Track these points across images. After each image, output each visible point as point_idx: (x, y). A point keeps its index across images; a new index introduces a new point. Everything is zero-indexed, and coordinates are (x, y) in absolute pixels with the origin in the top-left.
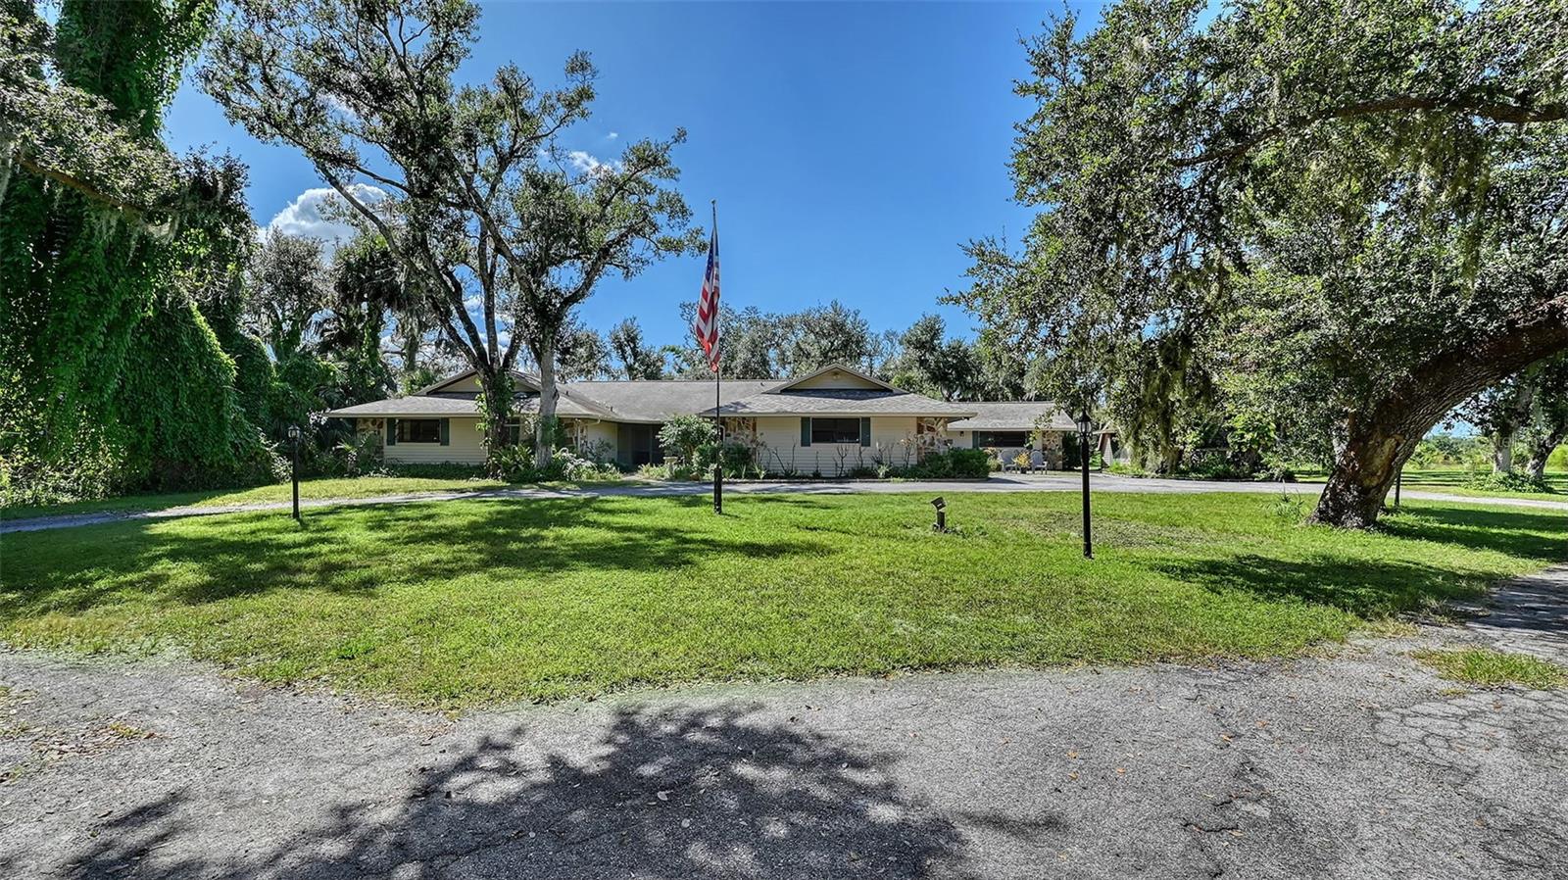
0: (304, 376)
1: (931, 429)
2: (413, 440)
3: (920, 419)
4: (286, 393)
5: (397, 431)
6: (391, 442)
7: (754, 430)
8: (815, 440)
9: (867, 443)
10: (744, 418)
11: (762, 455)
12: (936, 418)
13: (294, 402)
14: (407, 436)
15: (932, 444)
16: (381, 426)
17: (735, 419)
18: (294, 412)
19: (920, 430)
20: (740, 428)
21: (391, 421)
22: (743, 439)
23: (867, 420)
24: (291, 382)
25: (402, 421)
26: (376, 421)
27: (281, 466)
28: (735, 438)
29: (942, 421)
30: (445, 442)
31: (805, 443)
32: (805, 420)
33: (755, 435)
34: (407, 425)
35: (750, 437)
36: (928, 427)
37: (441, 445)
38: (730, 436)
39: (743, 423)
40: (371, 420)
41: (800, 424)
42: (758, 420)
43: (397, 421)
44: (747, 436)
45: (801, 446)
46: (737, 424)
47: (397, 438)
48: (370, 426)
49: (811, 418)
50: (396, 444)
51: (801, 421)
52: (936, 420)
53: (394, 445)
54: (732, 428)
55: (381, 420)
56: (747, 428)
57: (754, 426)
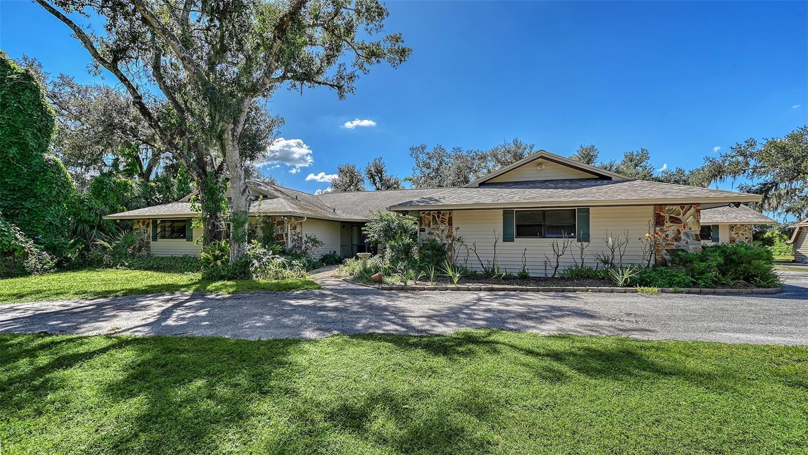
1: (675, 220)
2: (171, 237)
3: (659, 207)
5: (159, 230)
6: (155, 239)
7: (450, 224)
8: (520, 234)
9: (586, 238)
10: (439, 212)
11: (459, 254)
12: (682, 206)
15: (677, 239)
16: (148, 226)
19: (659, 221)
20: (436, 223)
21: (154, 221)
22: (439, 235)
23: (587, 211)
25: (163, 221)
26: (145, 221)
28: (430, 233)
29: (692, 210)
31: (507, 238)
32: (507, 213)
33: (450, 231)
35: (446, 232)
36: (671, 217)
37: (187, 241)
38: (424, 231)
39: (439, 217)
40: (142, 221)
41: (502, 217)
42: (454, 214)
43: (159, 222)
44: (443, 231)
45: (504, 241)
46: (431, 218)
47: (160, 235)
48: (142, 225)
49: (515, 210)
50: (158, 240)
51: (502, 213)
52: (682, 208)
53: (157, 241)
54: (427, 222)
55: (148, 221)
56: (442, 222)
57: (450, 219)
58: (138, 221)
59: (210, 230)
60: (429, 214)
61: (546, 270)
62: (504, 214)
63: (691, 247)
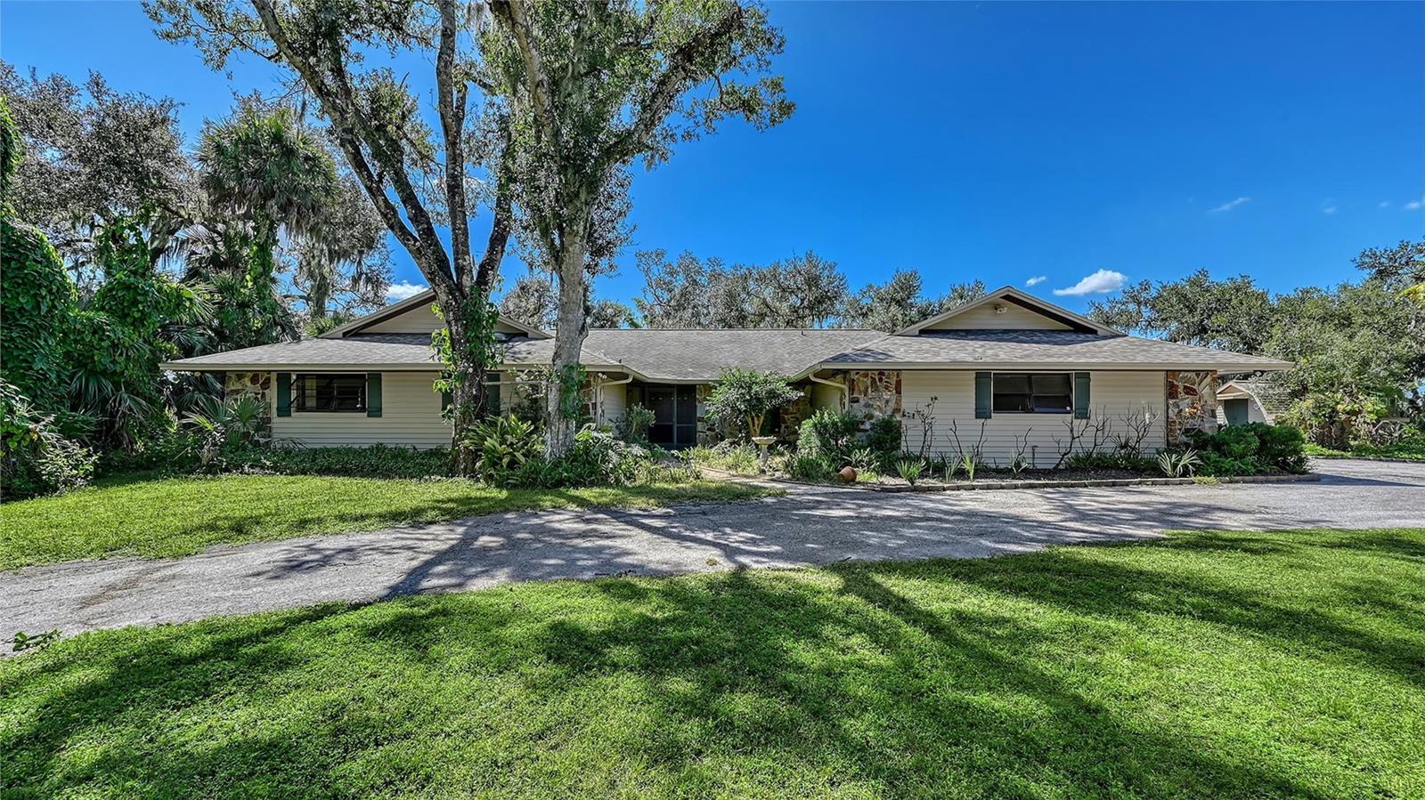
0: (135, 303)
1: (1189, 391)
2: (322, 407)
3: (1172, 373)
4: (97, 330)
5: (294, 394)
6: (284, 411)
7: (899, 392)
8: (999, 408)
9: (1083, 414)
10: (881, 372)
11: (911, 441)
12: (1198, 372)
13: (114, 346)
14: (311, 403)
15: (1192, 415)
16: (266, 384)
17: (866, 373)
18: (114, 362)
19: (1172, 392)
20: (876, 389)
21: (283, 377)
22: (881, 405)
23: (1084, 376)
24: (111, 312)
25: (302, 377)
26: (259, 377)
27: (59, 458)
28: (867, 406)
29: (1208, 379)
30: (376, 412)
31: (981, 413)
32: (981, 376)
33: (898, 402)
34: (311, 385)
35: (892, 405)
36: (1185, 387)
37: (368, 416)
38: (858, 401)
39: (881, 380)
40: (251, 375)
41: (974, 382)
42: (904, 376)
43: (294, 377)
44: (887, 402)
45: (977, 418)
46: (869, 382)
47: (295, 404)
48: (249, 384)
49: (993, 372)
50: (293, 414)
51: (975, 376)
52: (1198, 375)
53: (290, 415)
54: (862, 389)
55: (266, 375)
56: (887, 388)
57: (899, 384)
58: (240, 375)
59: (475, 396)
60: (866, 376)
61: (1034, 458)
62: (976, 378)
63: (1207, 425)
